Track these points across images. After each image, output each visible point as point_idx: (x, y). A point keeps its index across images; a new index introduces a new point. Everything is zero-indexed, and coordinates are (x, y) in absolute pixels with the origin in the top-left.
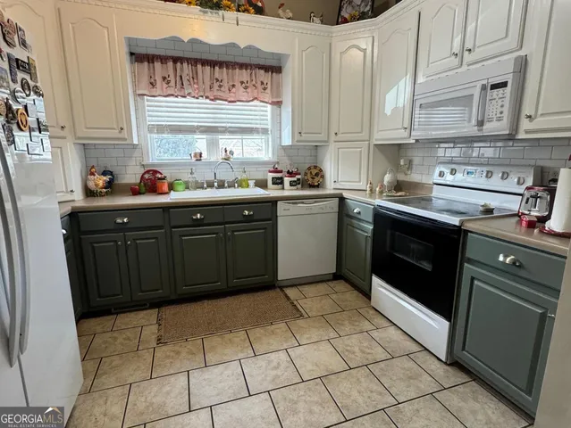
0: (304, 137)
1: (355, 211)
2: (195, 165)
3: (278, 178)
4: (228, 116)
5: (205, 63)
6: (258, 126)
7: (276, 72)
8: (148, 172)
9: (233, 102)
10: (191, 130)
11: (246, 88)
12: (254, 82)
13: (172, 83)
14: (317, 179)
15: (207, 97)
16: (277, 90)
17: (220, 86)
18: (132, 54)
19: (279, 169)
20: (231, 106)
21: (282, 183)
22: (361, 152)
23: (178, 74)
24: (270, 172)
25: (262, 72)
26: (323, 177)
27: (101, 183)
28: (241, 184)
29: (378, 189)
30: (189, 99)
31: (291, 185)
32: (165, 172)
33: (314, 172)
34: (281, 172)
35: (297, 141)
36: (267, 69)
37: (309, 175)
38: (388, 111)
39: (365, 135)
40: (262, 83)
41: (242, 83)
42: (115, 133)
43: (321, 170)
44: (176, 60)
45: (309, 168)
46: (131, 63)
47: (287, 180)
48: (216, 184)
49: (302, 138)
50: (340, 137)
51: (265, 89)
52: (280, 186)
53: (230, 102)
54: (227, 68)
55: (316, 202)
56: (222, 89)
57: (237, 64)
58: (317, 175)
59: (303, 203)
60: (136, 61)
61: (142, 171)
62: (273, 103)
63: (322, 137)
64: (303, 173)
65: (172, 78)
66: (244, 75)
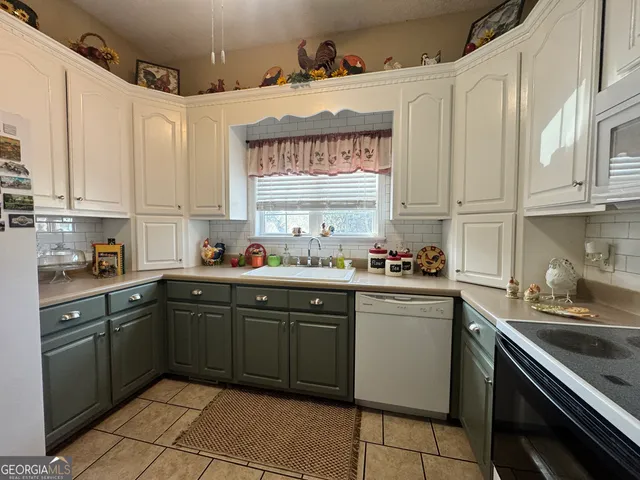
0: (411, 208)
1: (472, 327)
2: (295, 241)
3: (378, 260)
4: (332, 190)
5: (306, 139)
6: (362, 199)
7: (385, 136)
8: (252, 246)
9: (335, 175)
10: (292, 206)
11: (347, 158)
12: (358, 151)
13: (276, 163)
14: (435, 264)
15: (306, 172)
16: (385, 156)
17: (320, 160)
18: (247, 142)
19: (383, 248)
20: (334, 179)
21: (383, 266)
22: (500, 229)
23: (281, 153)
24: (371, 252)
25: (368, 138)
26: (444, 262)
27: (210, 254)
28: (335, 263)
29: (527, 293)
30: (291, 176)
31: (392, 270)
32: (268, 247)
33: (431, 254)
34: (385, 252)
35: (401, 215)
36: (372, 134)
37: (424, 257)
38: (545, 159)
39: (508, 202)
40: (367, 151)
41: (344, 153)
42: (215, 211)
43: (441, 253)
44: (280, 141)
45: (424, 250)
46: (247, 149)
47: (388, 263)
48: (309, 262)
49: (405, 211)
50: (467, 207)
51: (370, 157)
52: (380, 270)
53: (330, 175)
54: (329, 141)
55: (412, 299)
56: (322, 162)
57: (339, 134)
58: (435, 258)
59: (394, 298)
60: (251, 147)
61: (248, 244)
62: (381, 172)
63: (441, 207)
64: (415, 256)
65: (276, 158)
66: (347, 145)
